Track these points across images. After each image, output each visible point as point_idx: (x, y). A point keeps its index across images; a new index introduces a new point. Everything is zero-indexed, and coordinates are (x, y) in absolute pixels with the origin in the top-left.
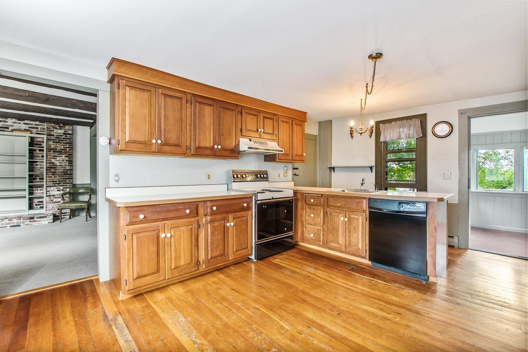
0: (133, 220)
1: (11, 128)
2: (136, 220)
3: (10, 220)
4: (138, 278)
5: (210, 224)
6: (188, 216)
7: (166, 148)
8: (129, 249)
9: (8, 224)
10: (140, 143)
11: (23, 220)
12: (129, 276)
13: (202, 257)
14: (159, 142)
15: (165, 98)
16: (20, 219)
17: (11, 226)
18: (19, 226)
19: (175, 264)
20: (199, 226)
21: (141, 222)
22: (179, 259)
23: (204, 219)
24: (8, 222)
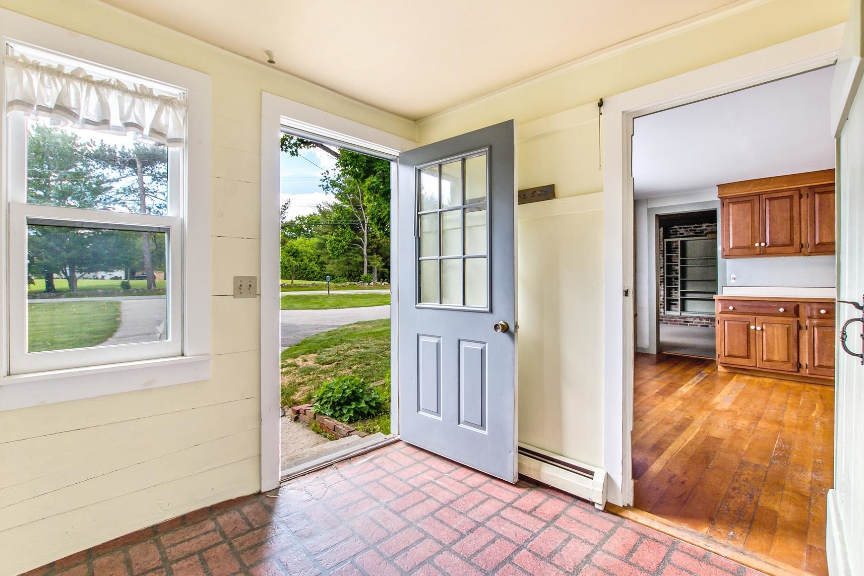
0: (724, 310)
1: (705, 232)
2: (727, 310)
3: (700, 320)
4: (729, 356)
5: (817, 328)
6: (782, 315)
7: (773, 249)
8: (721, 331)
9: (699, 323)
10: (743, 248)
11: (711, 321)
12: (721, 352)
13: (805, 360)
14: (763, 244)
15: (769, 202)
16: (708, 320)
17: (701, 326)
18: (708, 326)
19: (767, 357)
20: (800, 328)
21: (731, 313)
22: (773, 353)
23: (807, 322)
24: (699, 321)
